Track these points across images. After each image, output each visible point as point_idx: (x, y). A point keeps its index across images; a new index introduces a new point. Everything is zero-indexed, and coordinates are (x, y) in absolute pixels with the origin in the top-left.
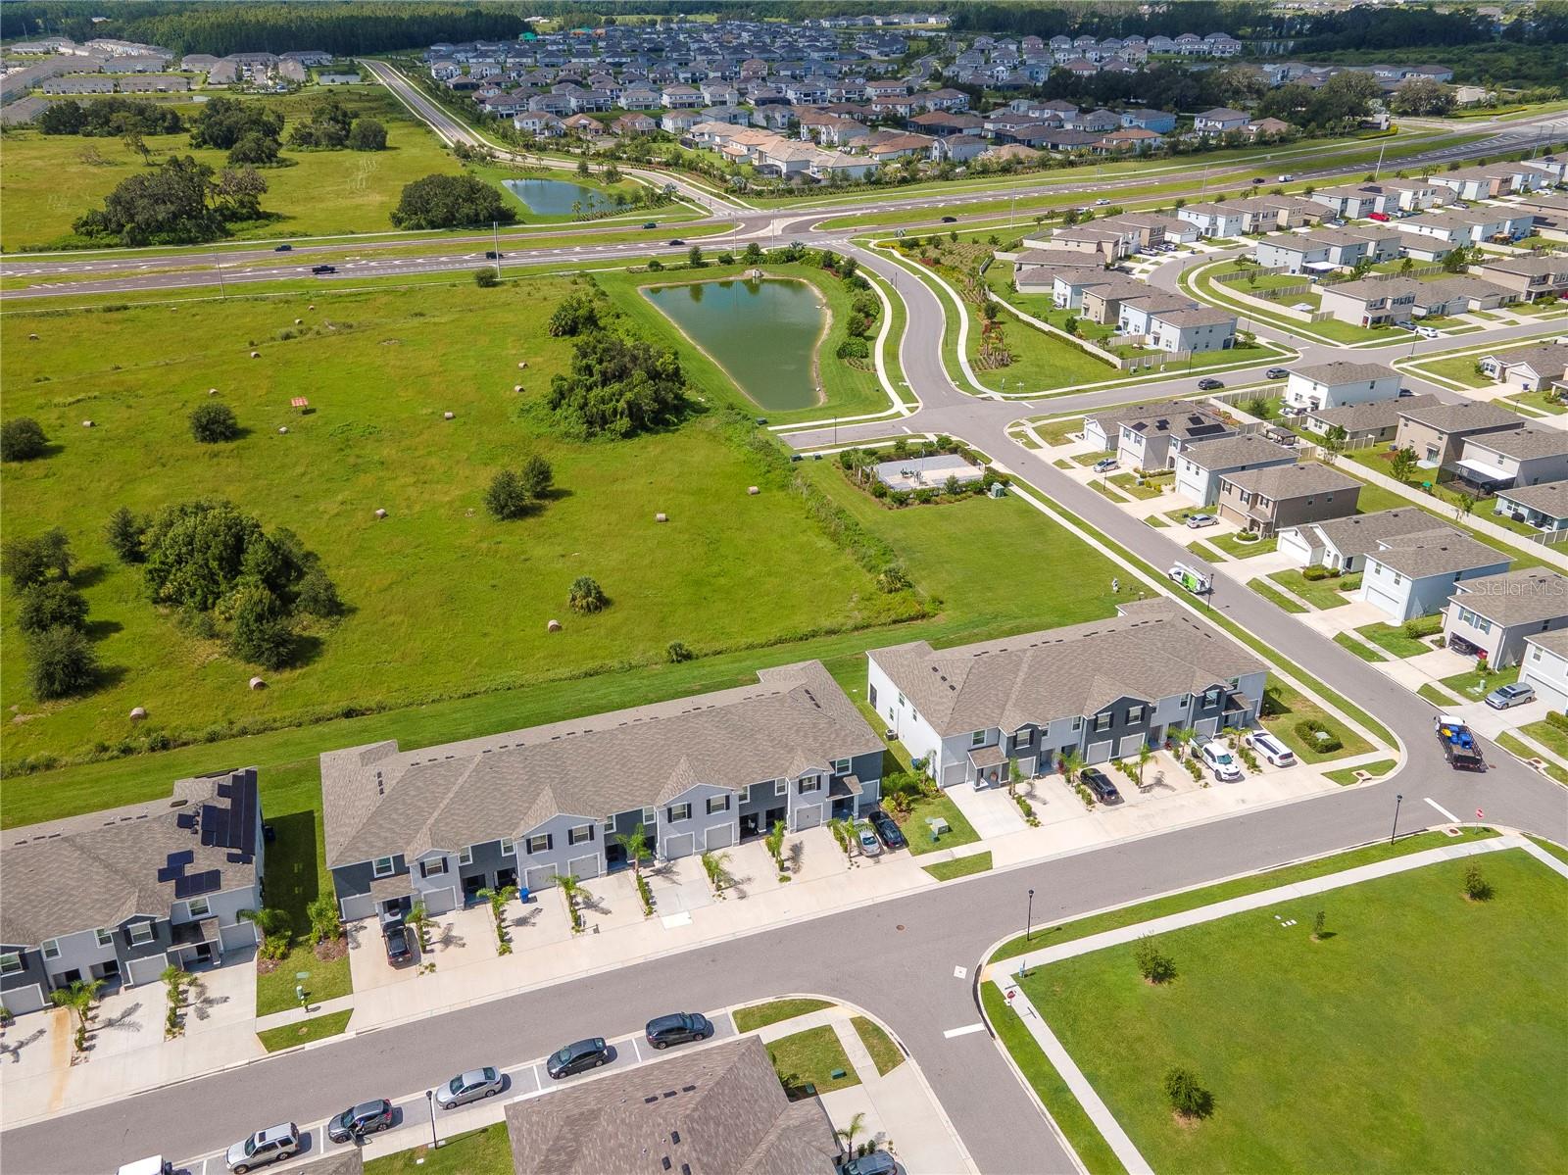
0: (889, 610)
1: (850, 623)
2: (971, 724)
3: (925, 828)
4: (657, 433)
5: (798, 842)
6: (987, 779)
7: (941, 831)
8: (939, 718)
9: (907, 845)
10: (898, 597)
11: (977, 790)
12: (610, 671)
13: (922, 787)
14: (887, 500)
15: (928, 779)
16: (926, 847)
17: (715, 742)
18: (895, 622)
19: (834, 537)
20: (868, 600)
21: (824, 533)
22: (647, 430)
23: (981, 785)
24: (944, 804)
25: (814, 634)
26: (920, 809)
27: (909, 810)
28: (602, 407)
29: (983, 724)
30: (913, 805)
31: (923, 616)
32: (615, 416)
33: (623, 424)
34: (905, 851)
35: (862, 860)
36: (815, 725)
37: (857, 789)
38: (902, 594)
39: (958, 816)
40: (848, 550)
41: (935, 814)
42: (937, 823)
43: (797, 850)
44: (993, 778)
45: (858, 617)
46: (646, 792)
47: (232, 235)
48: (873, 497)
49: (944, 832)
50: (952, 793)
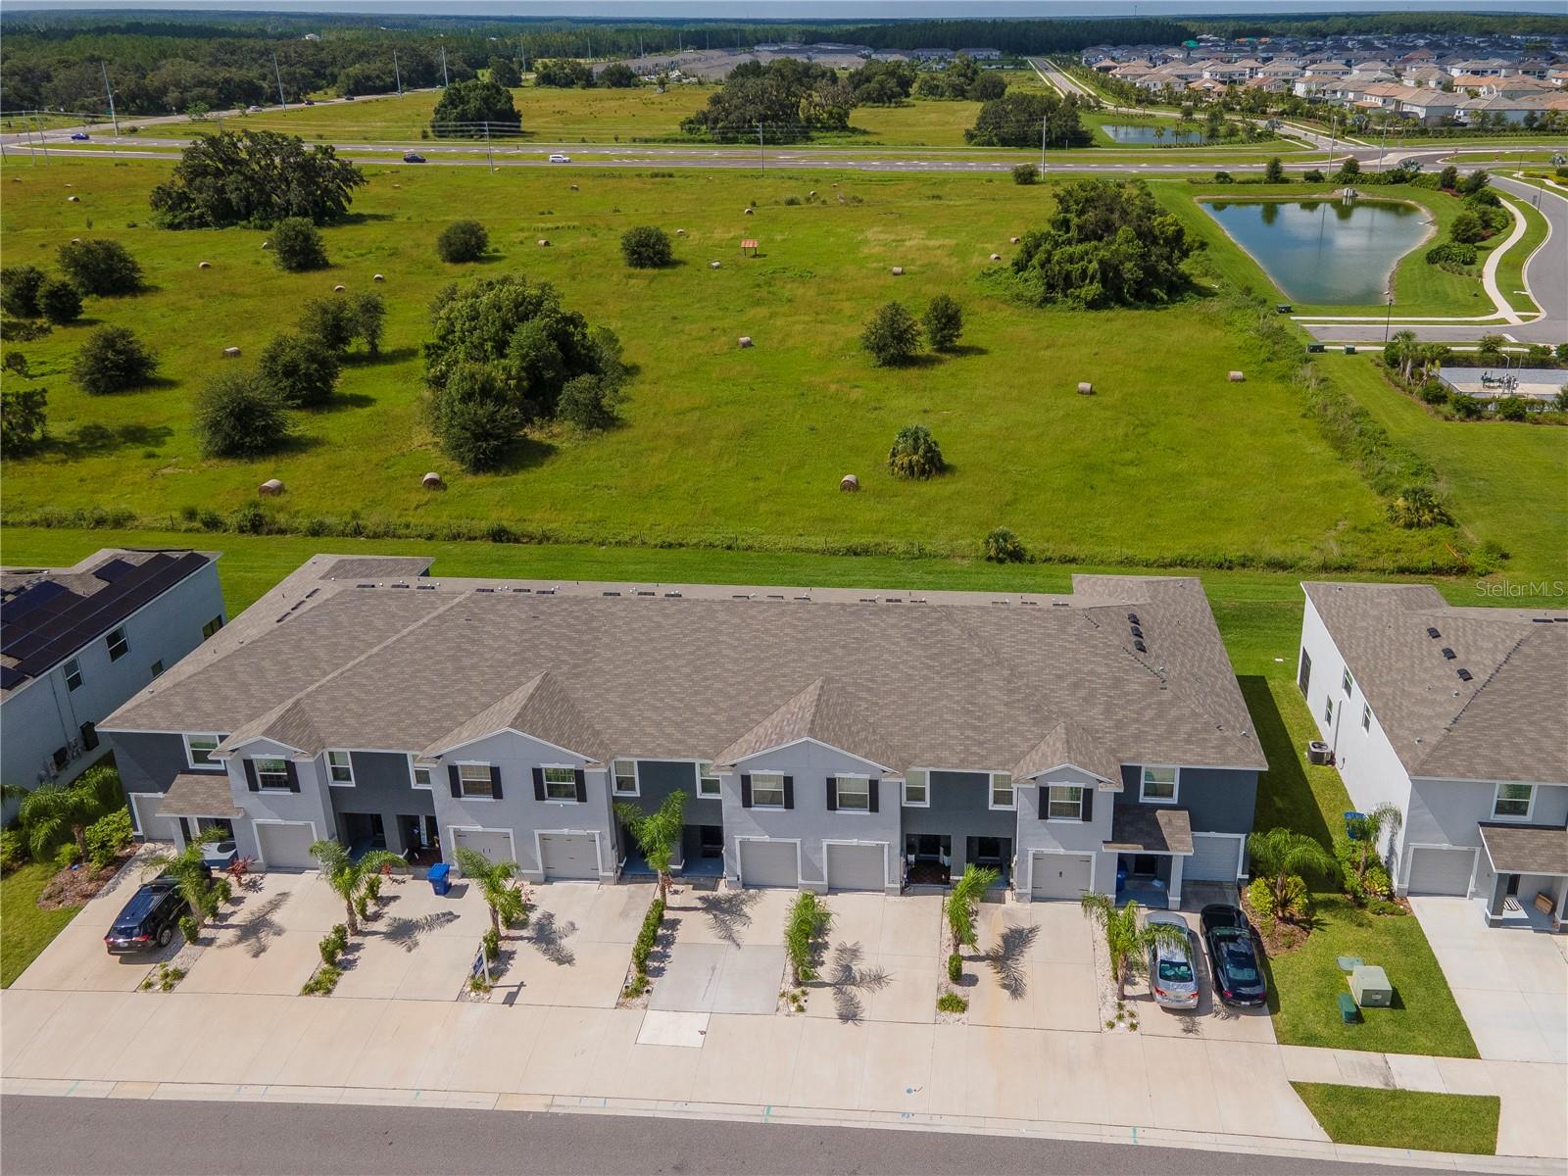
0: (1398, 551)
1: (1317, 558)
2: (1496, 763)
3: (1333, 980)
4: (1137, 308)
5: (1027, 926)
6: (1523, 903)
7: (1371, 1000)
8: (1415, 733)
9: (1274, 1009)
10: (1421, 536)
11: (1493, 924)
12: (888, 554)
13: (1353, 879)
14: (1447, 408)
15: (1372, 863)
16: (1319, 1029)
17: (894, 667)
18: (1402, 571)
19: (1339, 443)
20: (1363, 531)
21: (1325, 437)
22: (1124, 303)
23: (1507, 914)
24: (1399, 933)
25: (1245, 563)
26: (1336, 928)
27: (1308, 924)
28: (1068, 267)
29: (1527, 769)
30: (1320, 915)
31: (1462, 570)
32: (1083, 280)
33: (1092, 290)
34: (1262, 1025)
35: (1148, 1012)
36: (1117, 683)
37: (1180, 841)
38: (1434, 532)
39: (1430, 974)
40: (1357, 463)
41: (1368, 953)
42: (1366, 978)
43: (1016, 941)
44: (1545, 906)
45: (1334, 552)
46: (712, 731)
47: (813, 140)
48: (1424, 404)
49: (1376, 1005)
50: (1427, 912)
